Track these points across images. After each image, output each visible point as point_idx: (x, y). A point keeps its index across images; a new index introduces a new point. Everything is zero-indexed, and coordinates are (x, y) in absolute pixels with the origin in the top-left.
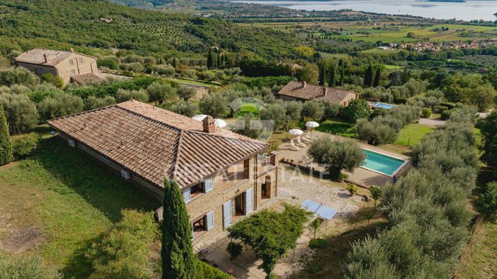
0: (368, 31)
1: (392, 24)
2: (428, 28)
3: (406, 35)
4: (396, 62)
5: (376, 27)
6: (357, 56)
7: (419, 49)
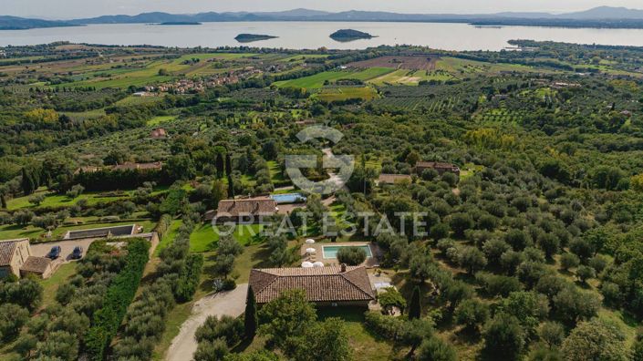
0: (108, 73)
1: (133, 60)
2: (176, 61)
3: (157, 73)
4: (166, 111)
5: (115, 66)
6: (118, 112)
7: (182, 90)
